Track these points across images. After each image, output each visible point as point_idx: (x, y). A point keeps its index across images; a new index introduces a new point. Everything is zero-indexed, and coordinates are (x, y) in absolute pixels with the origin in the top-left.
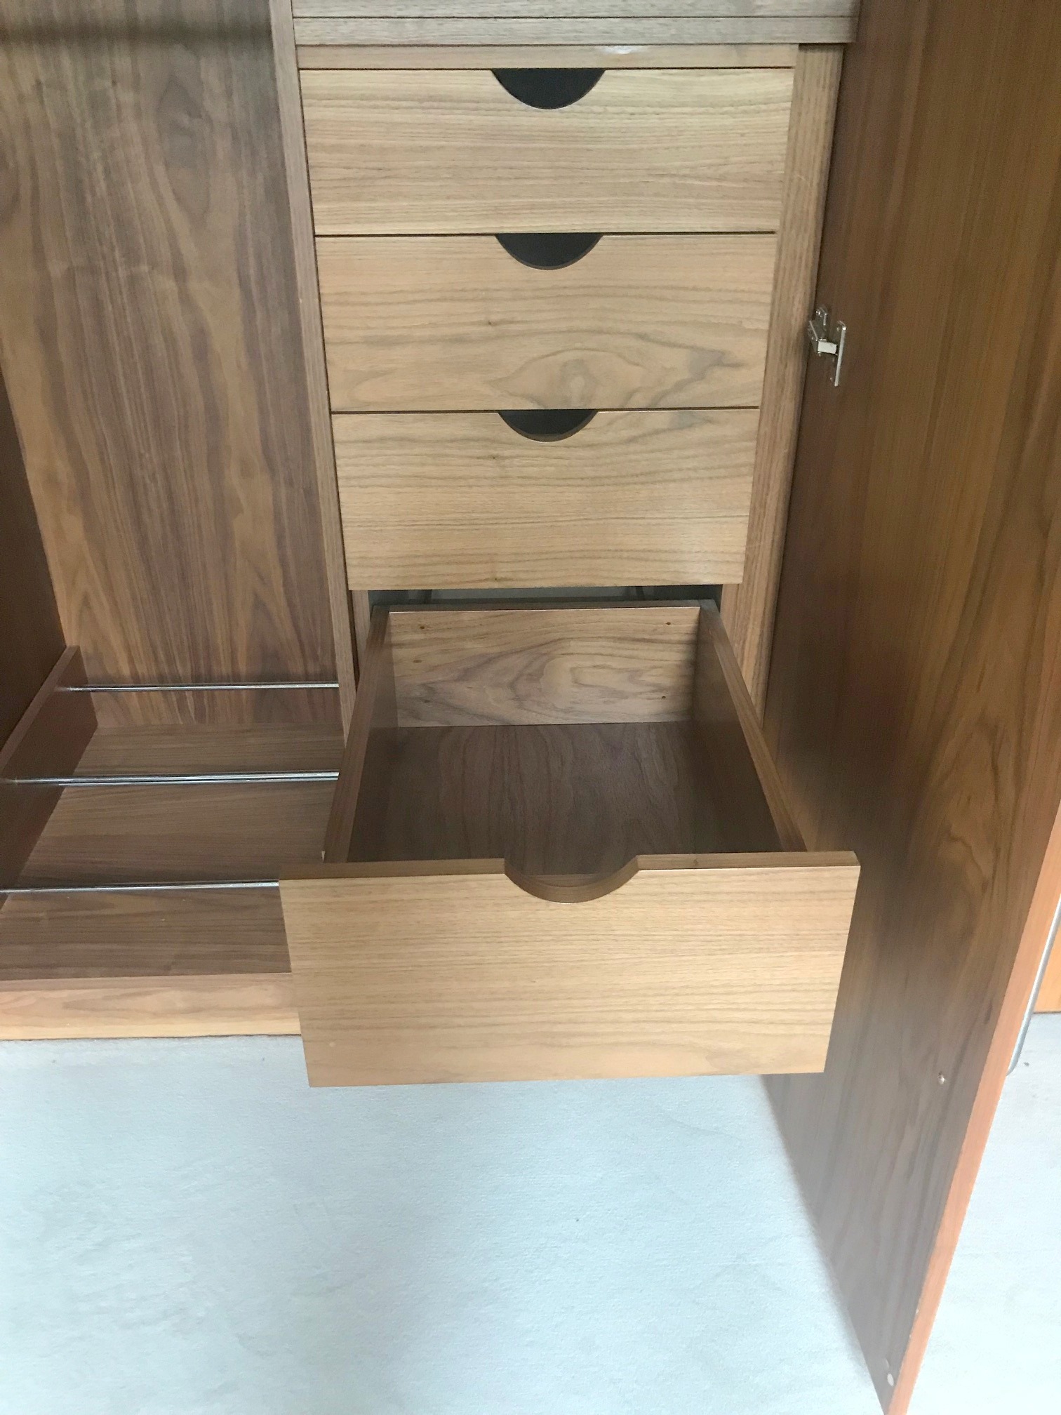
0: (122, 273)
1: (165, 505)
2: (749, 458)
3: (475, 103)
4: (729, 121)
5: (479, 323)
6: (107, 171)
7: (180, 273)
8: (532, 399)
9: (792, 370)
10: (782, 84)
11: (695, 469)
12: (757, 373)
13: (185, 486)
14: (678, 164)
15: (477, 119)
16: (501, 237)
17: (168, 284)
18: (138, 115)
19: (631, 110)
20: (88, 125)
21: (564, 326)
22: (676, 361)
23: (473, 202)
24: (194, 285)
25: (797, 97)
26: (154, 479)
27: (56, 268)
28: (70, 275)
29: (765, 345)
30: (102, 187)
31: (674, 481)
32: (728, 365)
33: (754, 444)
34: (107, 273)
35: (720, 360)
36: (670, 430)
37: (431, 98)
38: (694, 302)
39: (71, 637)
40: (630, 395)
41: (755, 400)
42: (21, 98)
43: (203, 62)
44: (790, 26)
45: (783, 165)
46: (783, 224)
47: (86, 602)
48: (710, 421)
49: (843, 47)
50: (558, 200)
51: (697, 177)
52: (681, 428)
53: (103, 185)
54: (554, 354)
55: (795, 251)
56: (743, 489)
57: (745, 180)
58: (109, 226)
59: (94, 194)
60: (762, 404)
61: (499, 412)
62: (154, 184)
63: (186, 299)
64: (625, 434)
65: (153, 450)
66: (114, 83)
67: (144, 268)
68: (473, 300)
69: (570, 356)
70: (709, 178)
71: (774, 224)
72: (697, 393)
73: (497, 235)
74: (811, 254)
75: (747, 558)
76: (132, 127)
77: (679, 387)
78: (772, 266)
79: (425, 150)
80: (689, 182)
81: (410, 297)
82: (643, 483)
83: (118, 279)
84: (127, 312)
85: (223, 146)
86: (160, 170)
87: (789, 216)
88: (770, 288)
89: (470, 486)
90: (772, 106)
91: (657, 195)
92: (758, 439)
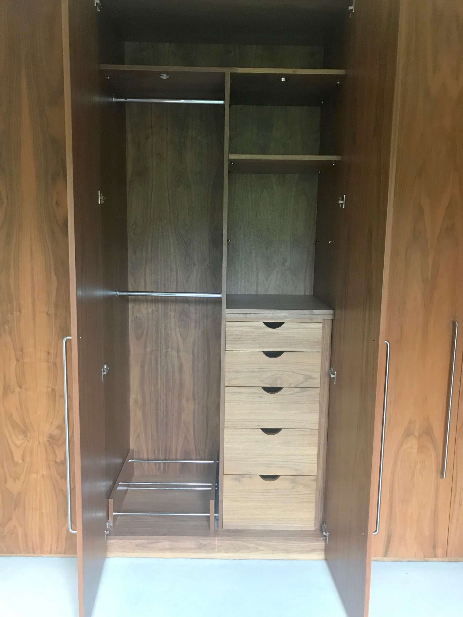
0: (164, 351)
1: (165, 409)
2: (318, 399)
3: (260, 327)
4: (310, 332)
5: (258, 369)
6: (165, 329)
7: (178, 351)
8: (269, 384)
9: (327, 380)
10: (320, 325)
11: (306, 401)
12: (319, 380)
13: (171, 404)
14: (300, 339)
15: (260, 330)
16: (263, 352)
17: (175, 354)
18: (174, 318)
19: (290, 329)
20: (162, 319)
21: (276, 369)
22: (301, 378)
23: (258, 345)
24: (181, 354)
25: (323, 327)
26: (163, 402)
27: (148, 350)
28: (151, 351)
29: (320, 374)
30: (163, 332)
31: (301, 404)
32: (312, 379)
33: (319, 396)
34: (161, 351)
35: (310, 378)
36: (300, 392)
37: (251, 327)
38: (304, 365)
39: (132, 446)
40: (291, 384)
41: (319, 386)
42: (148, 313)
43: (191, 307)
44: (321, 316)
45: (321, 340)
46: (322, 350)
47: (138, 436)
48: (308, 390)
49: (332, 319)
50: (275, 345)
51: (304, 341)
52: (302, 392)
53: (164, 331)
54: (274, 375)
55: (325, 355)
56: (317, 406)
57: (314, 342)
58: (163, 340)
59: (161, 333)
60: (320, 387)
61: (262, 387)
62: (176, 332)
63: (179, 357)
64: (290, 393)
65: (164, 394)
66: (170, 311)
67: (170, 350)
68: (257, 364)
69: (278, 376)
70: (306, 342)
71: (321, 351)
72: (305, 384)
73: (262, 351)
74: (329, 356)
75: (319, 422)
76: (173, 320)
77: (302, 383)
78: (320, 359)
79: (249, 335)
80: (302, 342)
81: (244, 363)
82: (294, 404)
83: (163, 352)
84: (164, 360)
85: (193, 324)
86: (177, 329)
87: (323, 349)
88: (320, 363)
89: (254, 403)
90: (318, 329)
91: (296, 344)
92: (320, 395)
